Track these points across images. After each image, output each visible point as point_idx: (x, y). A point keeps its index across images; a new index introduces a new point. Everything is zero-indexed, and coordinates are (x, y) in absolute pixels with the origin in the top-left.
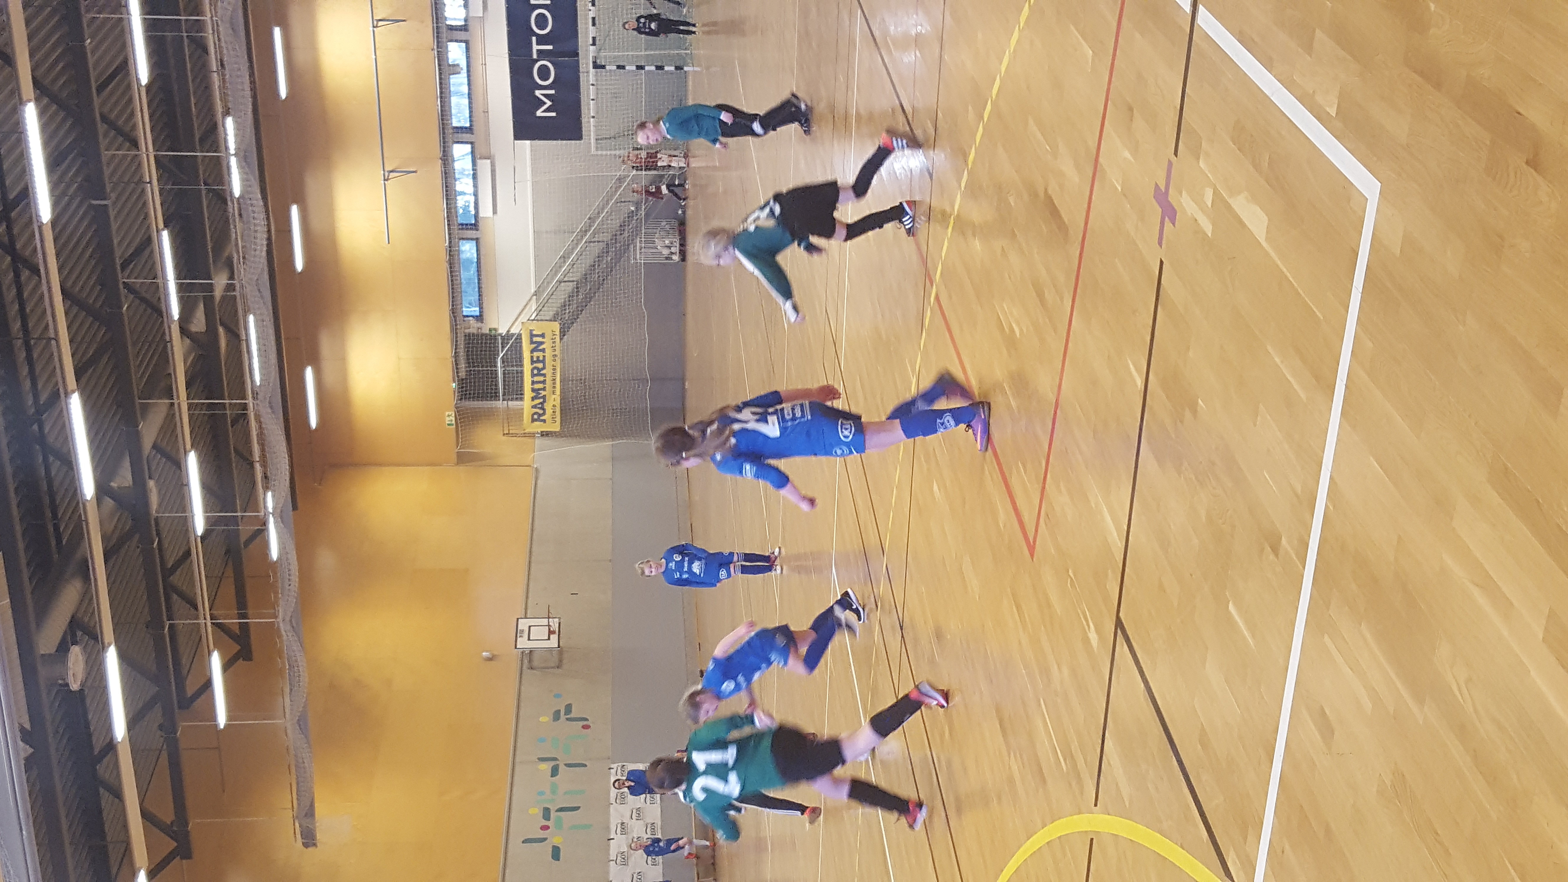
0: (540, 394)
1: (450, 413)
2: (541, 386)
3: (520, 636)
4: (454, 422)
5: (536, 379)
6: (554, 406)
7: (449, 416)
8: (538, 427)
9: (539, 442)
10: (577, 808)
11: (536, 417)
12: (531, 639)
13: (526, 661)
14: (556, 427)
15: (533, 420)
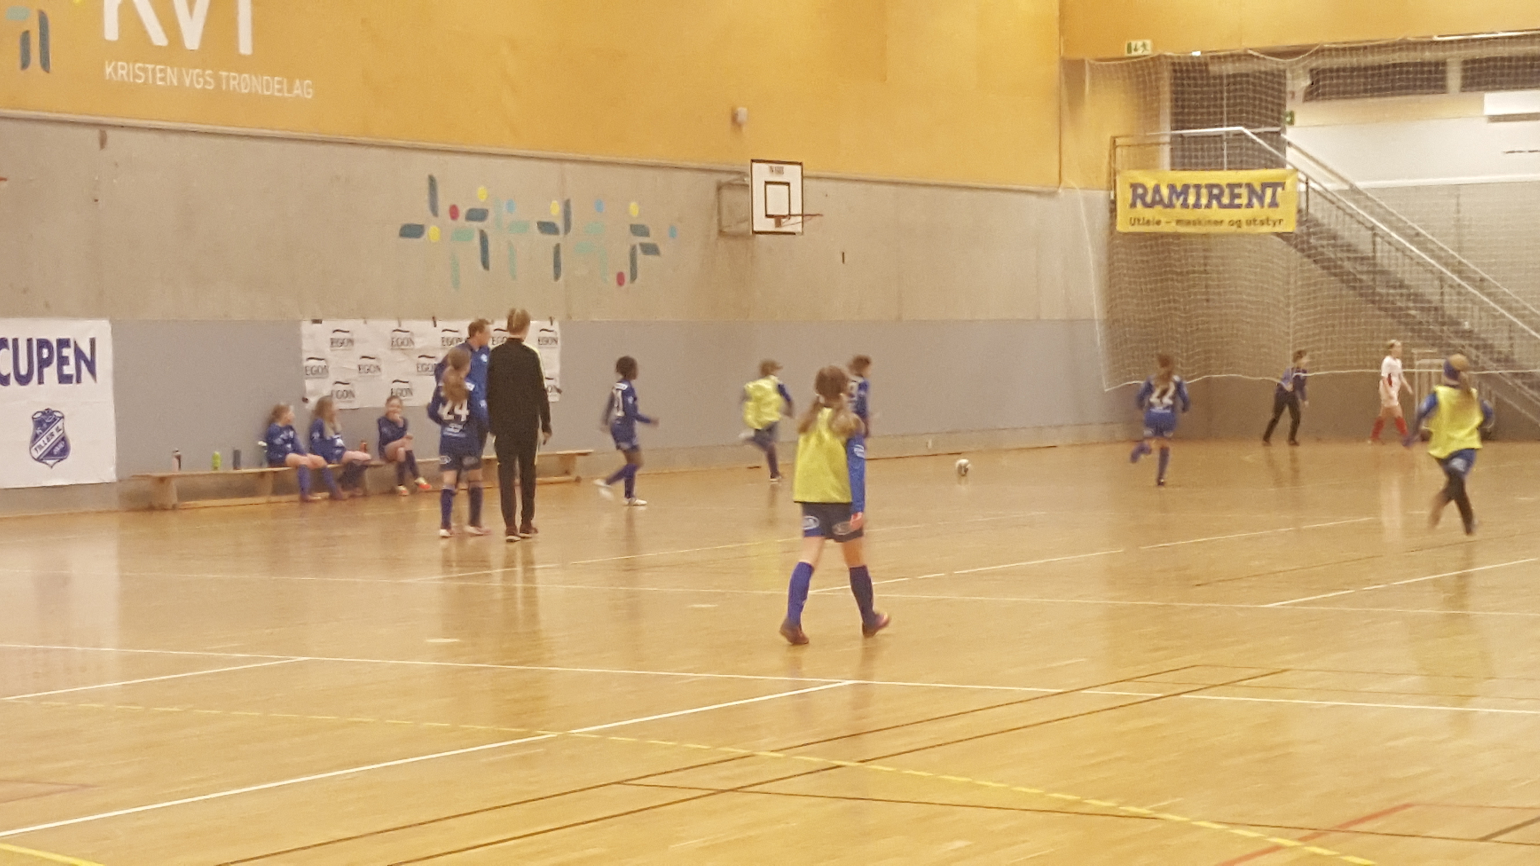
0: (1178, 198)
1: (1149, 47)
2: (1191, 200)
3: (771, 168)
4: (1134, 54)
5: (1204, 192)
6: (1158, 223)
7: (1144, 45)
8: (1124, 195)
9: (1101, 195)
10: (485, 264)
11: (1140, 191)
12: (769, 186)
13: (732, 177)
14: (1123, 226)
15: (1134, 186)
